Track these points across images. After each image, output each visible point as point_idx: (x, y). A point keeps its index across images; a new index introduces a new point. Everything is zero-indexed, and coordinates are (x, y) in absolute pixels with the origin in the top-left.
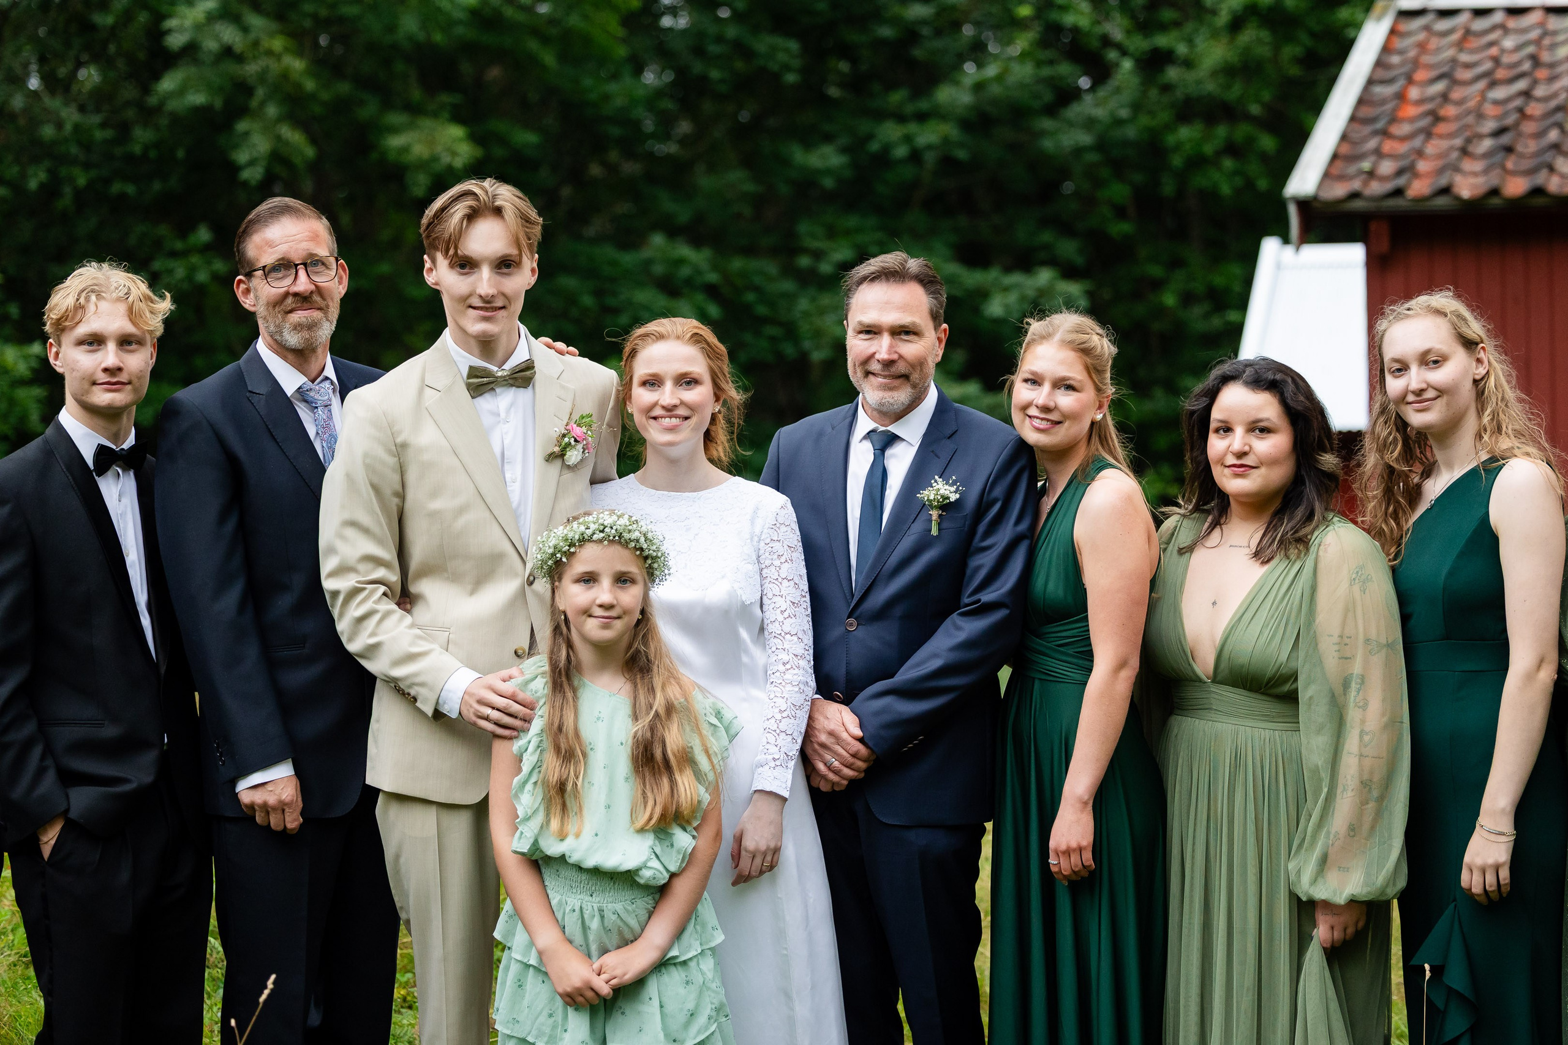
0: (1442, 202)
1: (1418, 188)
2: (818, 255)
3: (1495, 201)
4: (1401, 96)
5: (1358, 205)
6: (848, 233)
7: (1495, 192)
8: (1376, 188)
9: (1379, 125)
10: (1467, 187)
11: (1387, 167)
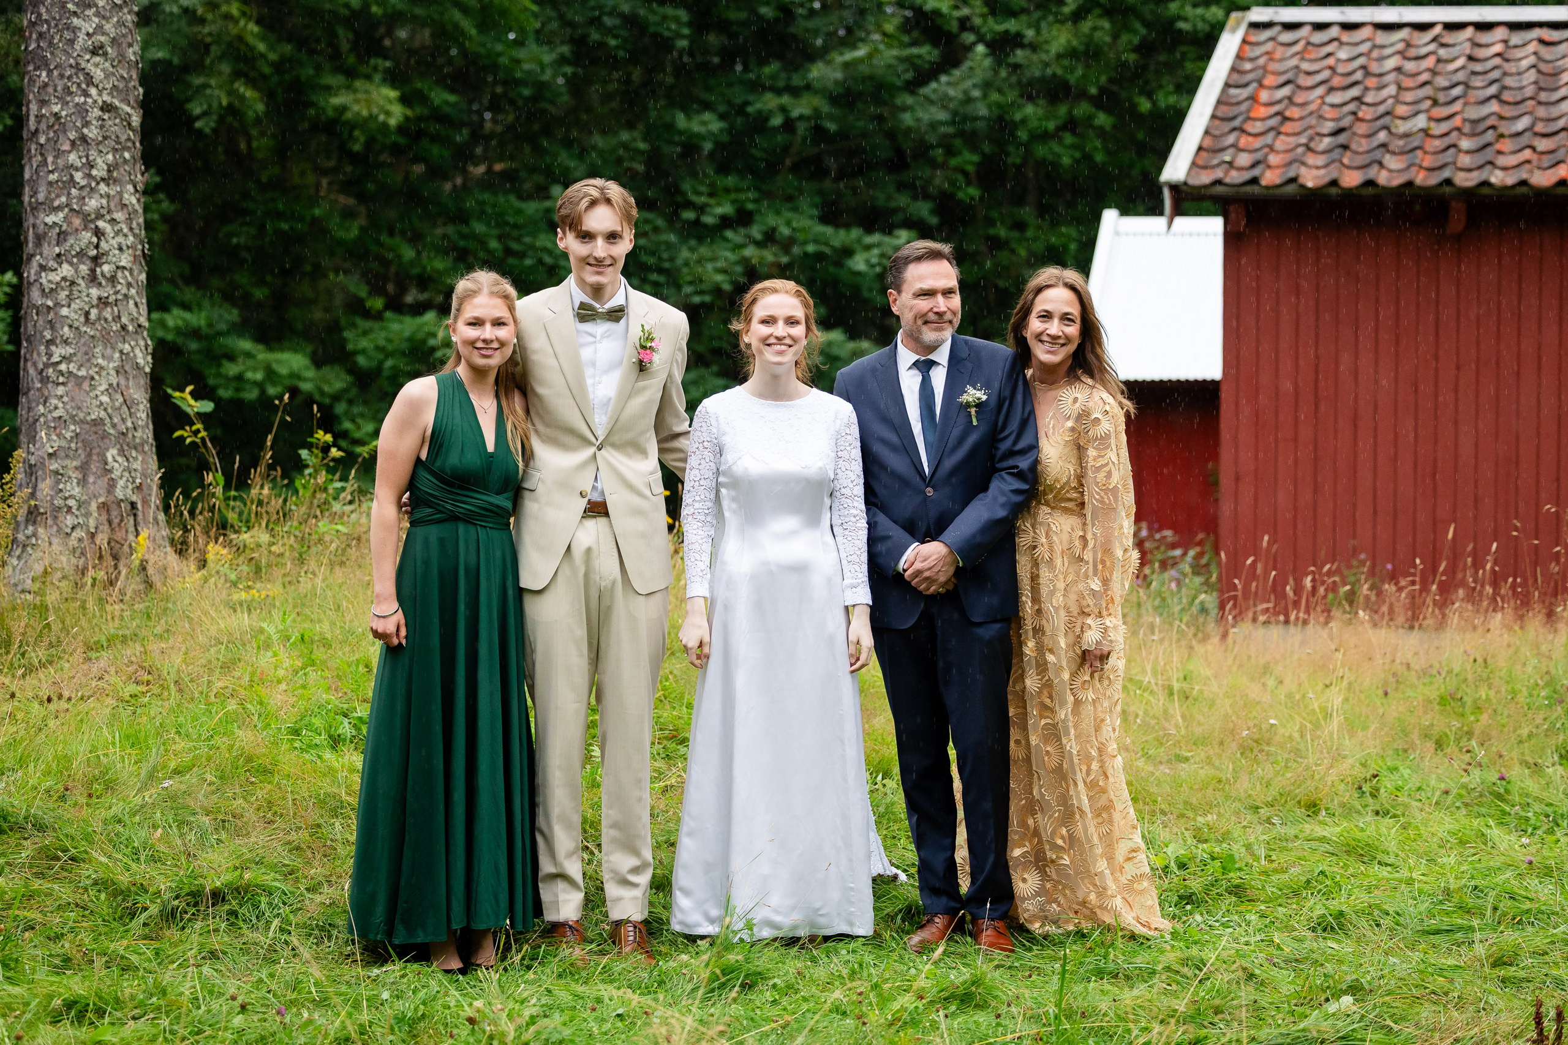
0: (1291, 189)
1: (1270, 178)
2: (702, 209)
3: (1334, 191)
4: (1253, 98)
5: (1219, 189)
6: (727, 190)
7: (1334, 183)
8: (1235, 177)
9: (1236, 123)
10: (1311, 178)
11: (1244, 159)
